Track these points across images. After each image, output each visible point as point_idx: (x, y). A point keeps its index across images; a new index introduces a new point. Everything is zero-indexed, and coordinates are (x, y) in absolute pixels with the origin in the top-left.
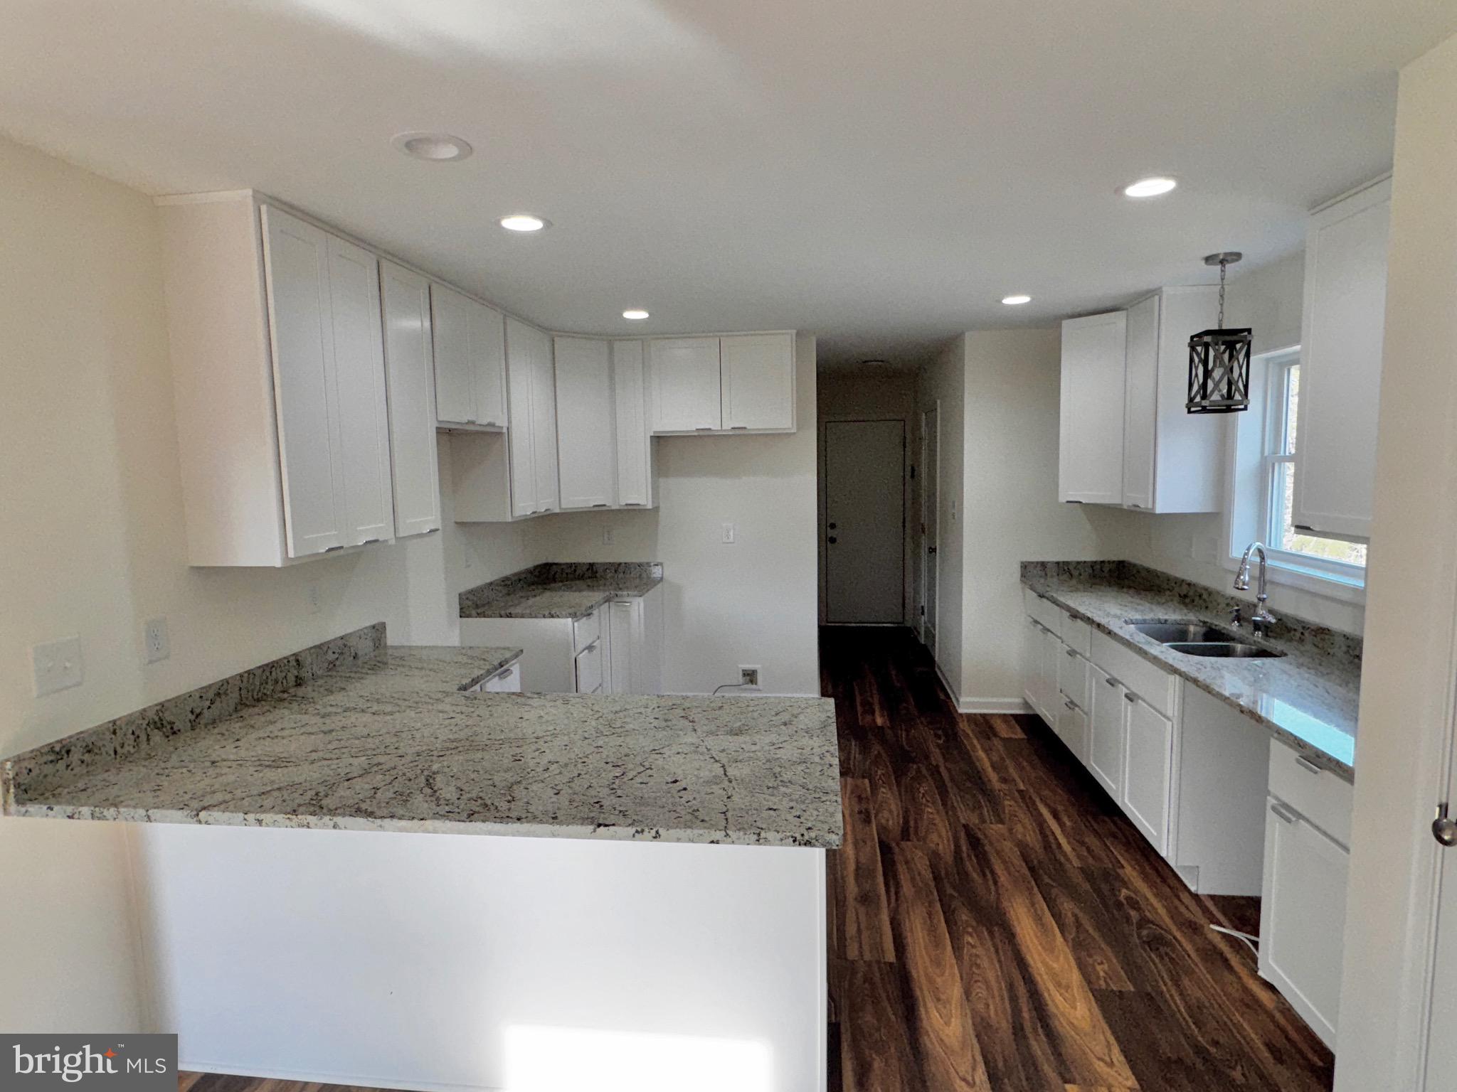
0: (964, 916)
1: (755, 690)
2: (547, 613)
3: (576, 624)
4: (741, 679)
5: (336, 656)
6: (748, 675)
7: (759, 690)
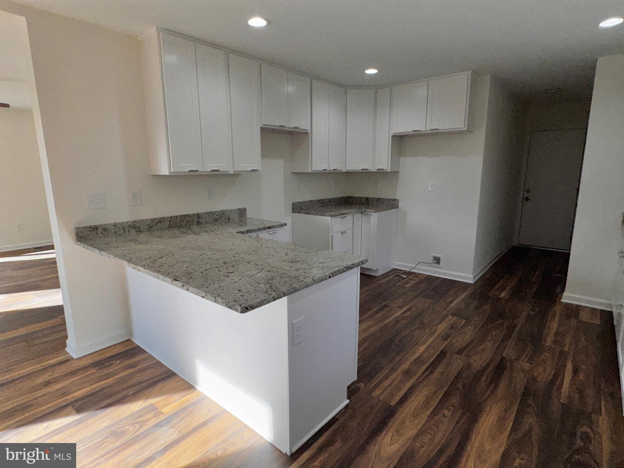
0: (455, 400)
1: (438, 267)
2: (321, 214)
3: (333, 220)
4: (431, 260)
5: (218, 217)
6: (437, 259)
7: (440, 268)
